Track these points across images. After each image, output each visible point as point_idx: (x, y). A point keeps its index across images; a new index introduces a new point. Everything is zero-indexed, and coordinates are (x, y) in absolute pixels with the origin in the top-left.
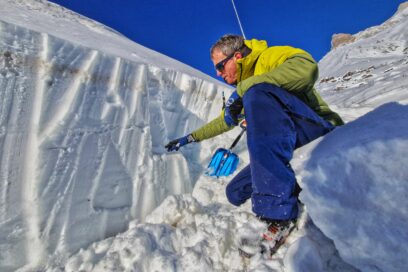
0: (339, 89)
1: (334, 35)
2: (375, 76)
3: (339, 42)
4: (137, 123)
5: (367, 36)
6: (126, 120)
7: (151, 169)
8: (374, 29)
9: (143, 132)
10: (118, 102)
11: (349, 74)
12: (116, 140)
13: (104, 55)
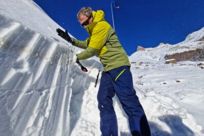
0: (137, 68)
1: (139, 46)
2: (149, 66)
3: (140, 49)
4: (38, 88)
5: (149, 50)
6: (28, 84)
7: (39, 129)
8: (151, 49)
9: (41, 94)
10: (26, 68)
11: (142, 63)
12: (11, 106)
13: (26, 28)
